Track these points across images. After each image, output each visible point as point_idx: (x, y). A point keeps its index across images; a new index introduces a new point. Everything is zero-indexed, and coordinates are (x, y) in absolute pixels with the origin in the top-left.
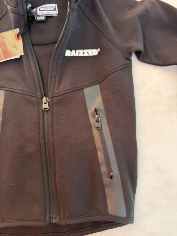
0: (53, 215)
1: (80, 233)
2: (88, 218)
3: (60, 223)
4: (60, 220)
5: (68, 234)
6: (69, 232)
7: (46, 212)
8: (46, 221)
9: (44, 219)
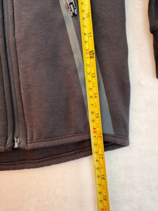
0: (17, 138)
1: (58, 159)
2: (64, 139)
3: (26, 148)
4: (27, 143)
5: (43, 161)
6: (44, 159)
7: (8, 134)
8: (7, 145)
9: (4, 142)
